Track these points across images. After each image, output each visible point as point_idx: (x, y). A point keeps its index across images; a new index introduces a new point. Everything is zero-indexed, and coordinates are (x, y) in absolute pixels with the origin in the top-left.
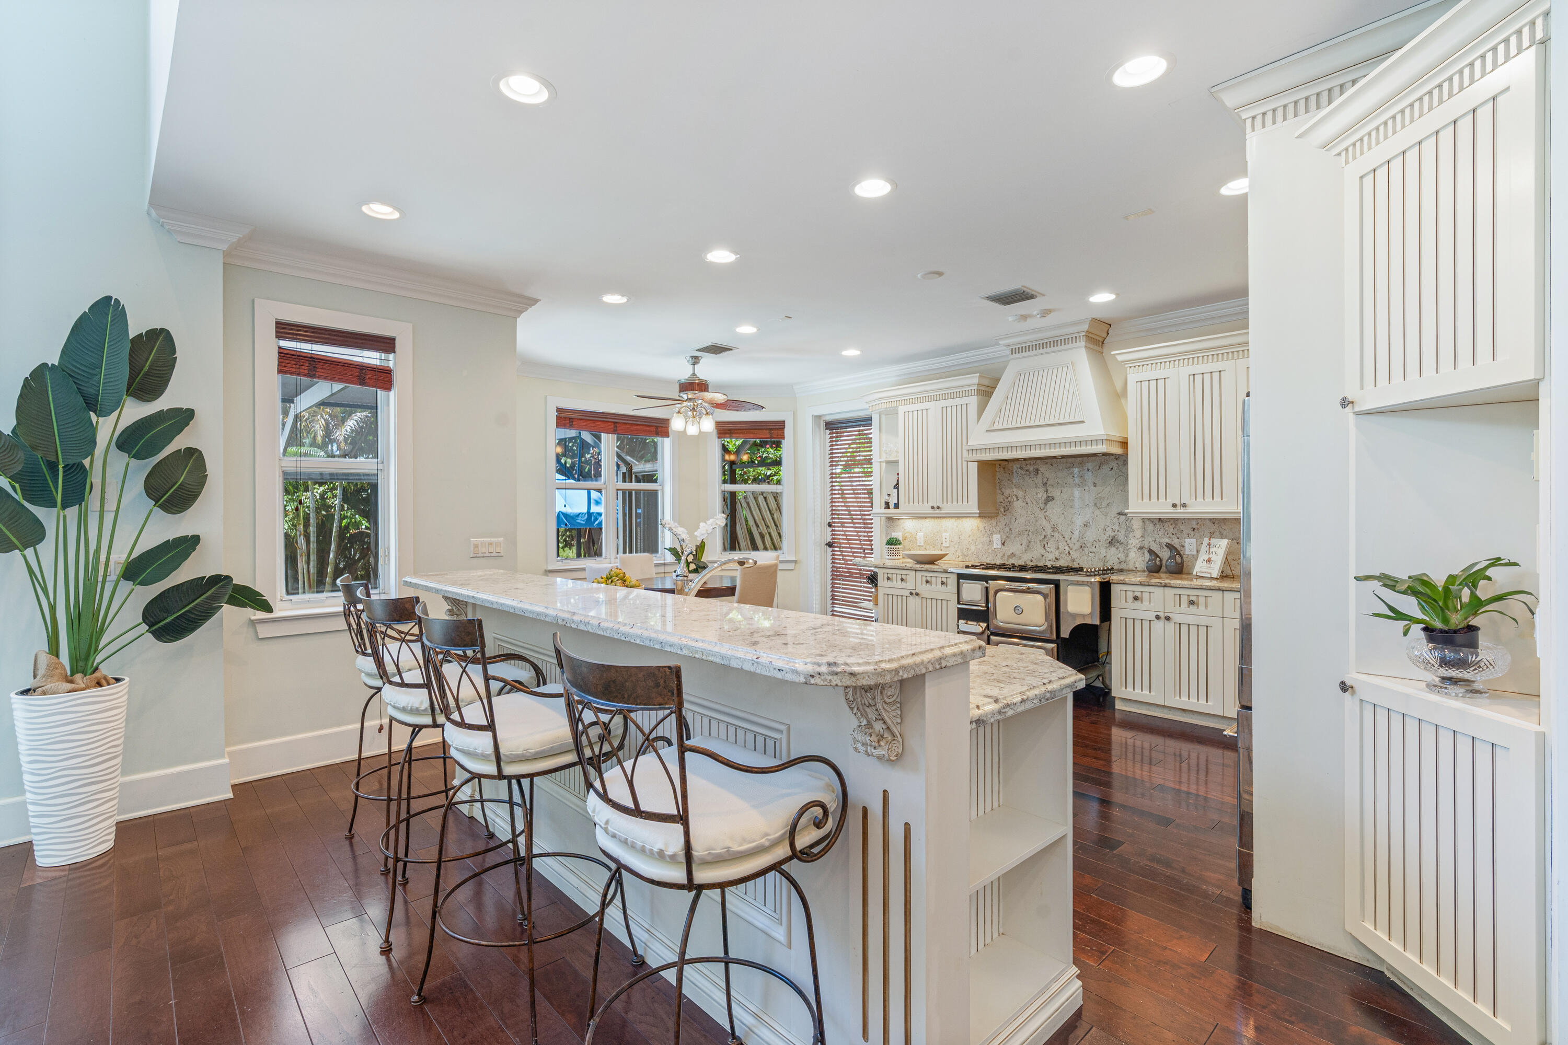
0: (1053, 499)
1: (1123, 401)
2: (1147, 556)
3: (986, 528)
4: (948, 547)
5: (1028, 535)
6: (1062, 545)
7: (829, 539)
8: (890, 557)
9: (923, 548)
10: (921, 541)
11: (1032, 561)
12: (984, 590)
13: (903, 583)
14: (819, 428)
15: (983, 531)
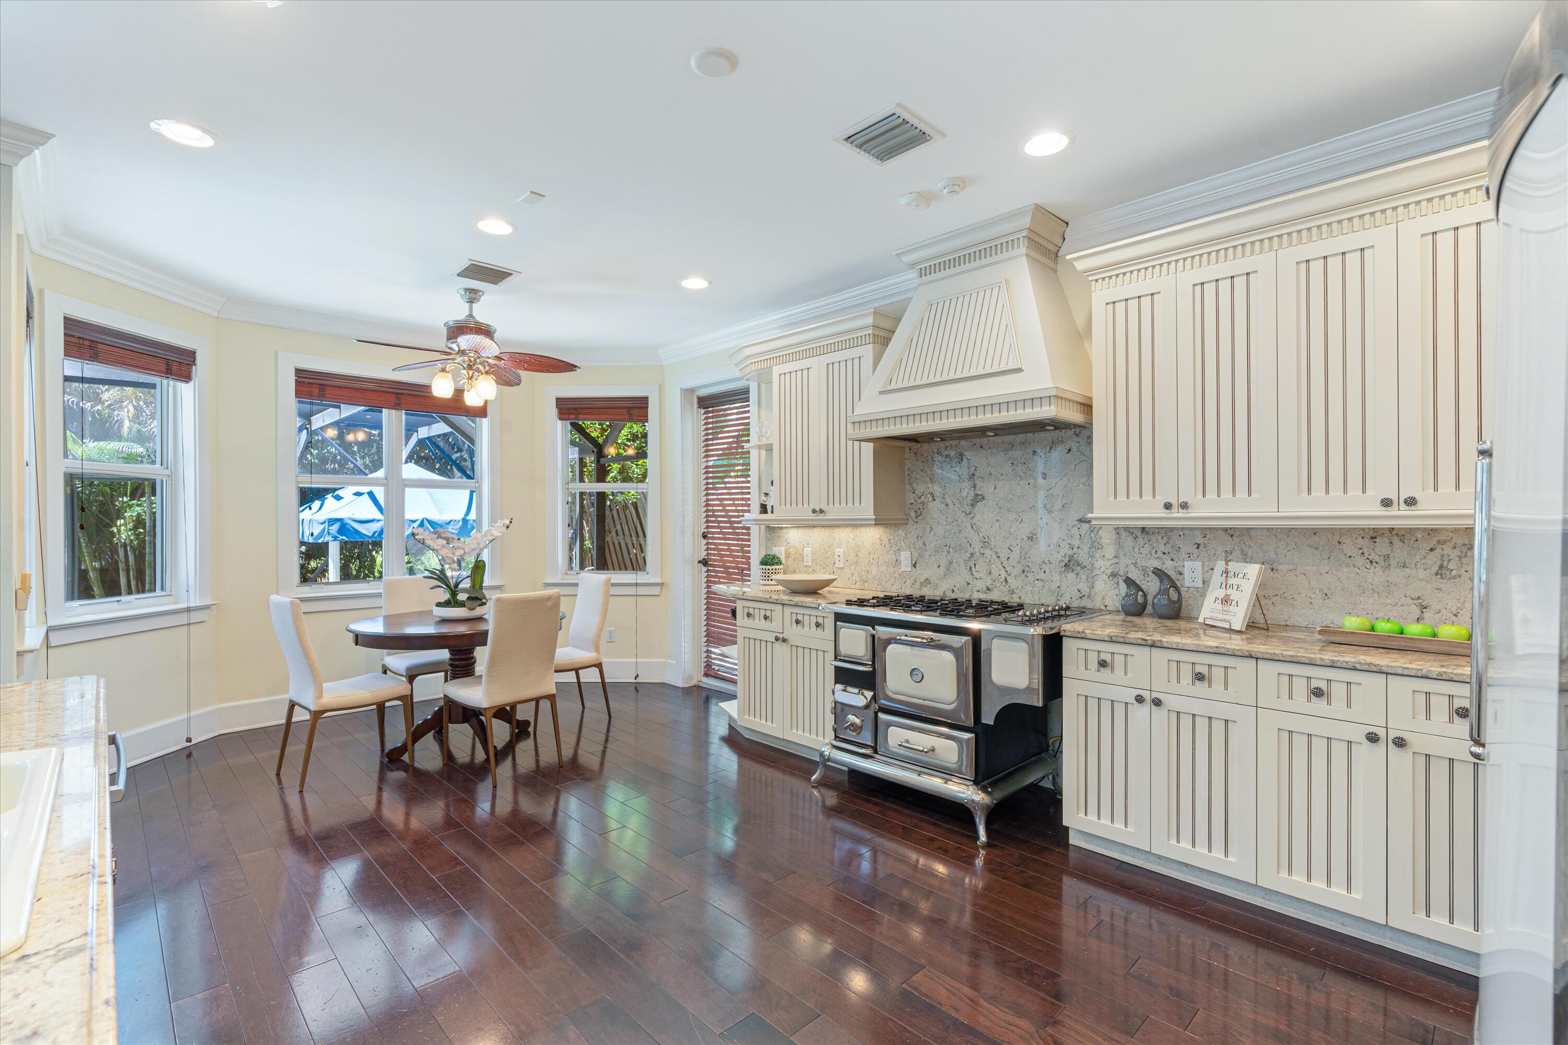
0: (983, 498)
1: (1086, 344)
2: (1123, 587)
3: (892, 541)
4: (842, 568)
5: (949, 552)
6: (996, 569)
7: (703, 555)
8: (764, 582)
9: (811, 570)
10: (808, 561)
11: (953, 591)
12: (870, 640)
13: (768, 623)
14: (692, 405)
15: (888, 546)
